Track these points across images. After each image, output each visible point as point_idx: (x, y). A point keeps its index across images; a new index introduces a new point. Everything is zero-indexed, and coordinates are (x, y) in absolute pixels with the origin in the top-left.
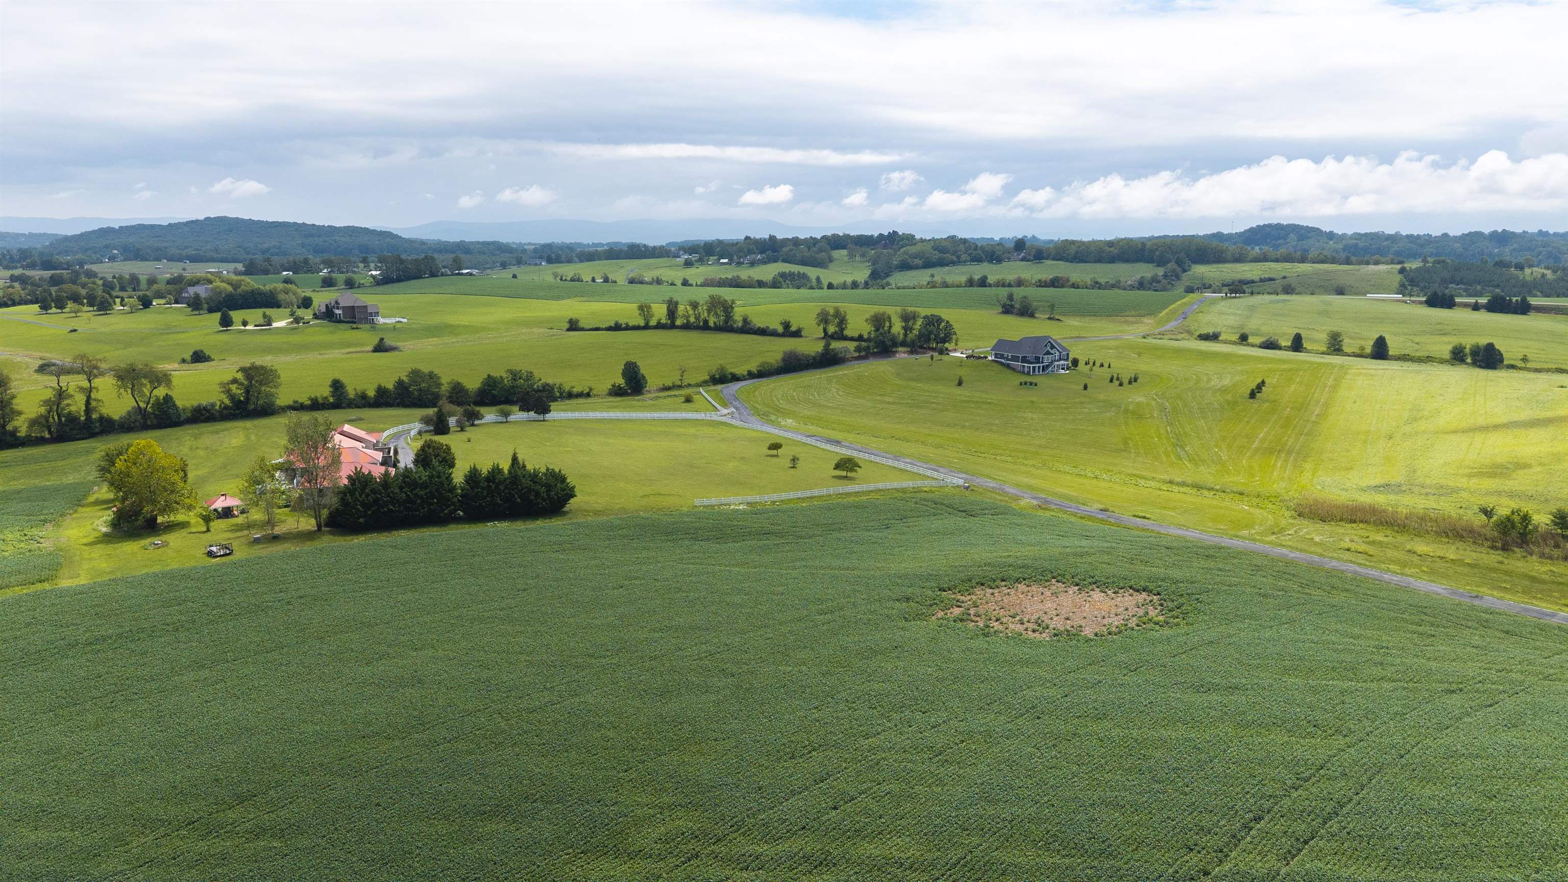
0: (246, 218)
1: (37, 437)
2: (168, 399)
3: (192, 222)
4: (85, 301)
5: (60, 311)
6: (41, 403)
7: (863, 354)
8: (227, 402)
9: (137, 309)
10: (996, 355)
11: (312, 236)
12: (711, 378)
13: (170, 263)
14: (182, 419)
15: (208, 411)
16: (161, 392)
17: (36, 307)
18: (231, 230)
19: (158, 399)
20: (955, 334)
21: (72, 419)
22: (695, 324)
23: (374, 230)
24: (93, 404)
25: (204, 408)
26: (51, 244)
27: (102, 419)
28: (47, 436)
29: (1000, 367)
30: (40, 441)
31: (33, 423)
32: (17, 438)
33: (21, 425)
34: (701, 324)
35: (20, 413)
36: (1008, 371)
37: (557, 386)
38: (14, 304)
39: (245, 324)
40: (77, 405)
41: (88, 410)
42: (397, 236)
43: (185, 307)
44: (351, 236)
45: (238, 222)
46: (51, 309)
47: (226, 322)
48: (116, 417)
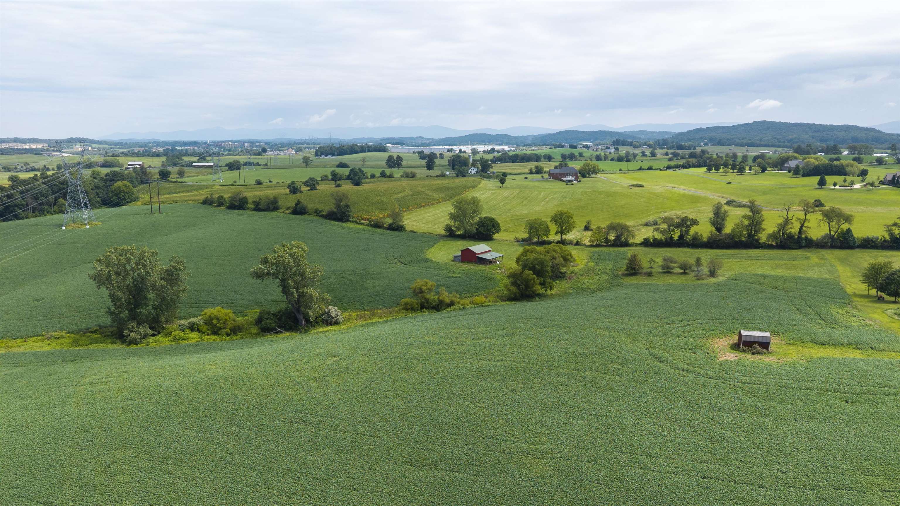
0: (777, 121)
1: (768, 244)
2: (849, 231)
3: (746, 124)
4: (730, 167)
5: (716, 171)
6: (777, 225)
8: (887, 237)
9: (759, 173)
11: (819, 131)
13: (736, 147)
14: (856, 245)
15: (874, 242)
16: (845, 227)
17: (704, 169)
18: (768, 128)
19: (842, 231)
21: (790, 236)
23: (862, 127)
24: (804, 229)
25: (871, 239)
26: (673, 136)
27: (806, 238)
28: (774, 243)
30: (770, 247)
31: (770, 236)
32: (760, 244)
33: (763, 237)
35: (764, 230)
38: (690, 167)
39: (835, 185)
40: (794, 229)
41: (800, 232)
42: (879, 131)
43: (786, 173)
44: (845, 131)
45: (772, 123)
46: (712, 170)
47: (822, 183)
48: (815, 238)
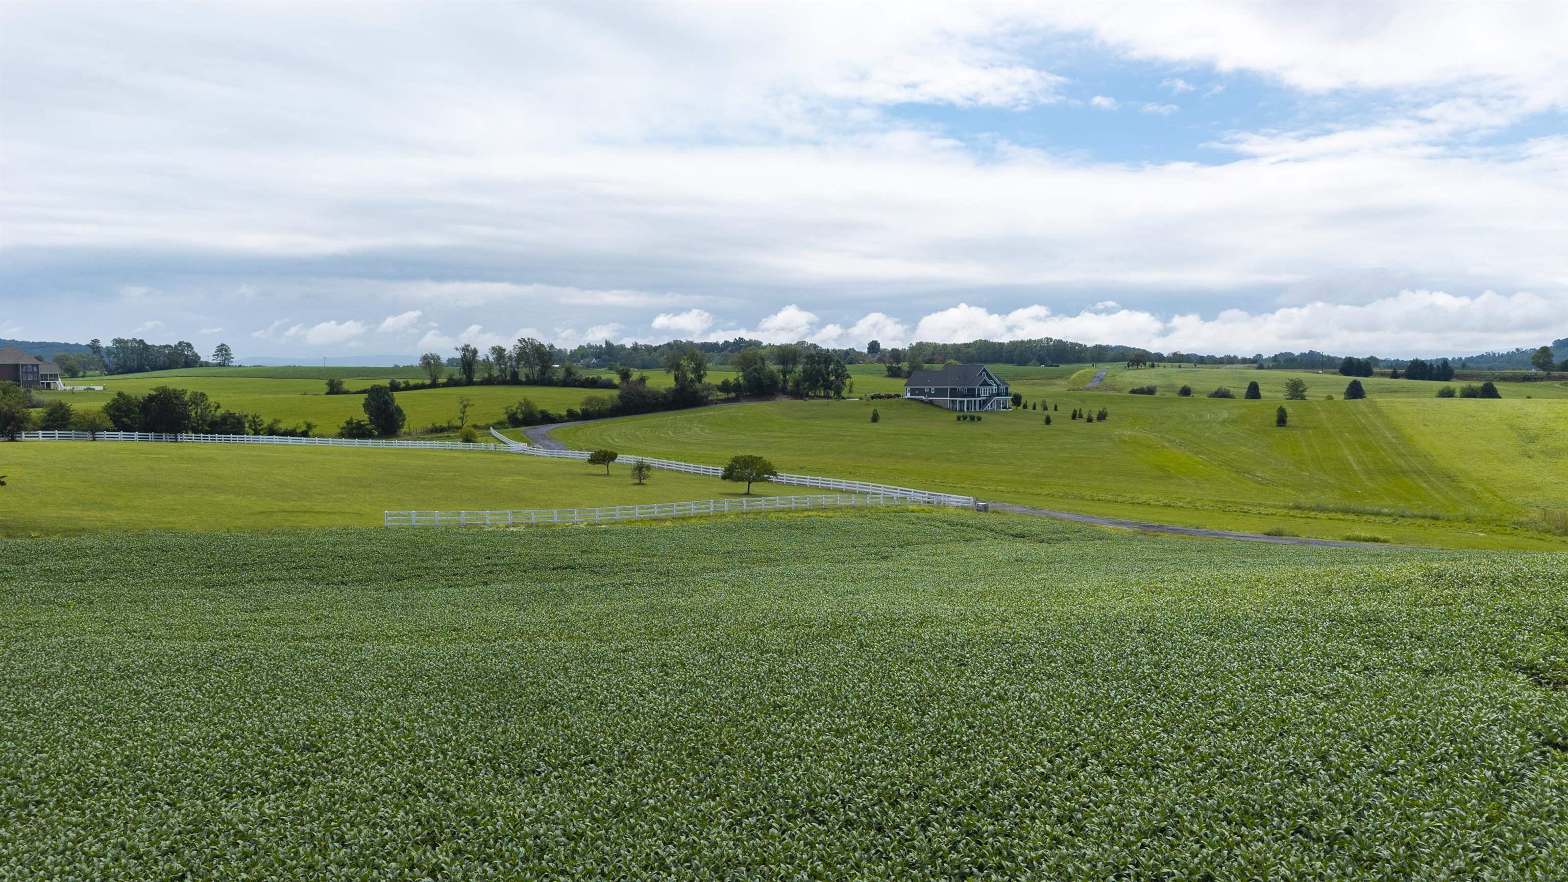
7: (733, 395)
10: (913, 392)
12: (509, 417)
20: (849, 377)
22: (500, 379)
29: (921, 405)
34: (508, 378)
36: (933, 409)
37: (250, 418)
